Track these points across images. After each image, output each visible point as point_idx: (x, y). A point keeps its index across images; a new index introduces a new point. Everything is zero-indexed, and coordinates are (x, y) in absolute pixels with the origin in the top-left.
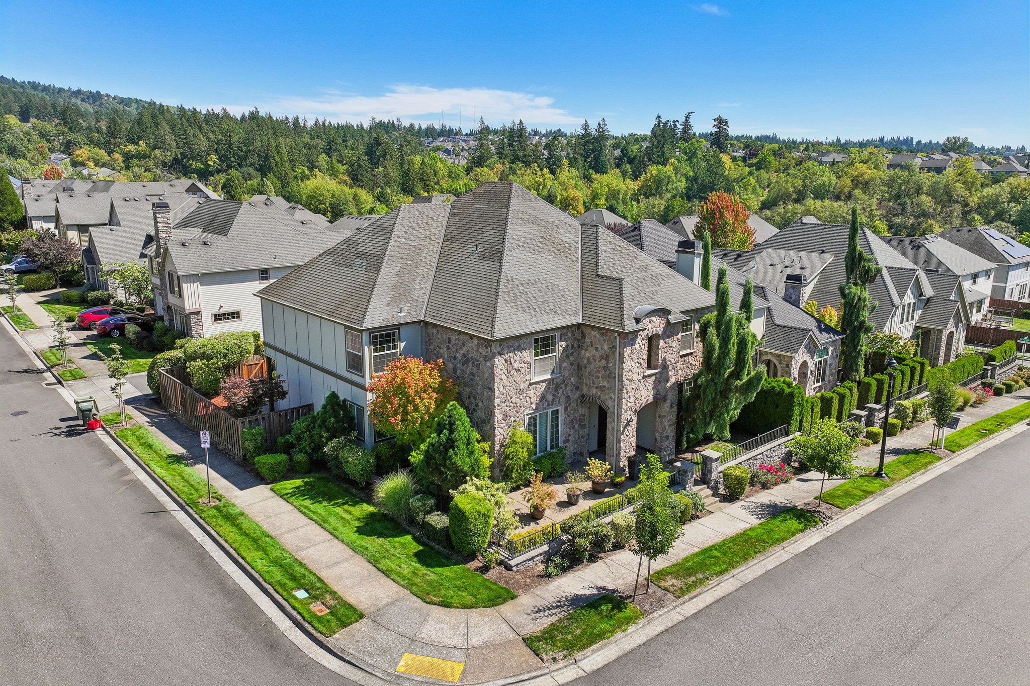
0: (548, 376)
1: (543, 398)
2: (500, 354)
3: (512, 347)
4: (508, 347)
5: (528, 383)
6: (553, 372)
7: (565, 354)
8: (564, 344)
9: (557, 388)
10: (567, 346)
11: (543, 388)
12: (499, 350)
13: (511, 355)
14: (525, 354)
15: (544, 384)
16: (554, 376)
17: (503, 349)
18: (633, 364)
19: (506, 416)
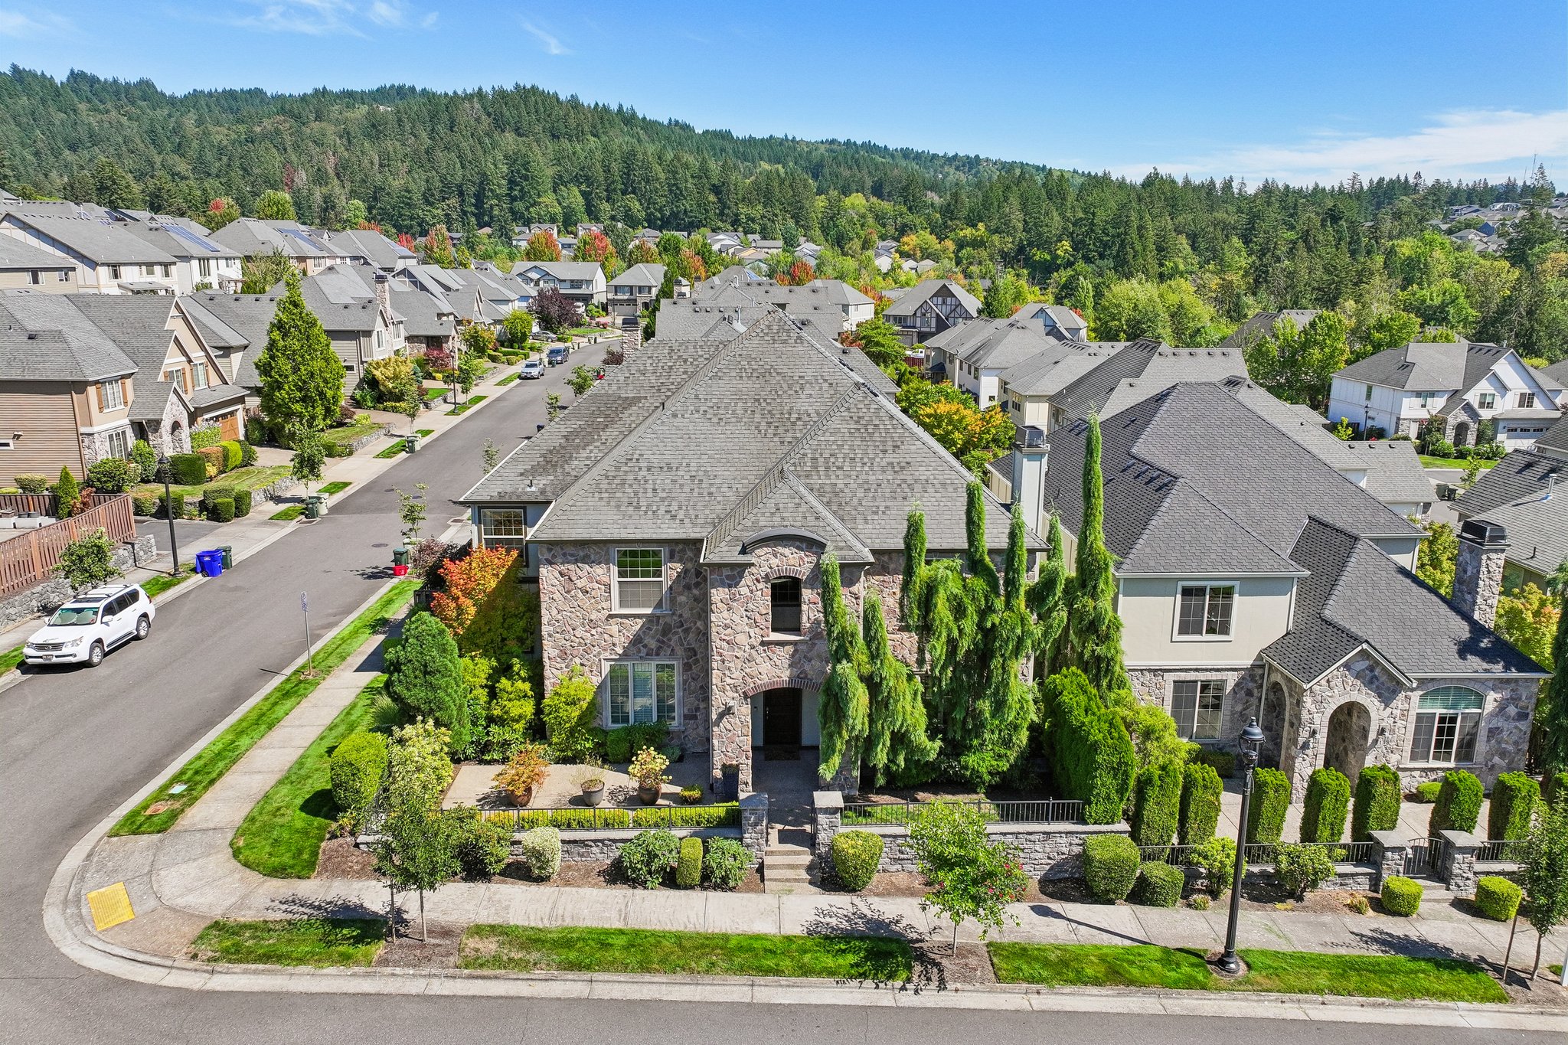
0: (649, 611)
1: (637, 641)
2: (551, 563)
3: (572, 555)
4: (564, 555)
5: (606, 613)
6: (659, 605)
7: (683, 583)
8: (679, 567)
9: (666, 631)
10: (686, 571)
11: (639, 626)
12: (548, 556)
13: (572, 567)
14: (599, 570)
15: (640, 622)
16: (658, 612)
17: (554, 556)
18: (735, 618)
19: (563, 655)
